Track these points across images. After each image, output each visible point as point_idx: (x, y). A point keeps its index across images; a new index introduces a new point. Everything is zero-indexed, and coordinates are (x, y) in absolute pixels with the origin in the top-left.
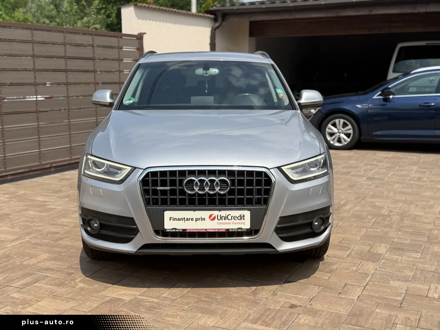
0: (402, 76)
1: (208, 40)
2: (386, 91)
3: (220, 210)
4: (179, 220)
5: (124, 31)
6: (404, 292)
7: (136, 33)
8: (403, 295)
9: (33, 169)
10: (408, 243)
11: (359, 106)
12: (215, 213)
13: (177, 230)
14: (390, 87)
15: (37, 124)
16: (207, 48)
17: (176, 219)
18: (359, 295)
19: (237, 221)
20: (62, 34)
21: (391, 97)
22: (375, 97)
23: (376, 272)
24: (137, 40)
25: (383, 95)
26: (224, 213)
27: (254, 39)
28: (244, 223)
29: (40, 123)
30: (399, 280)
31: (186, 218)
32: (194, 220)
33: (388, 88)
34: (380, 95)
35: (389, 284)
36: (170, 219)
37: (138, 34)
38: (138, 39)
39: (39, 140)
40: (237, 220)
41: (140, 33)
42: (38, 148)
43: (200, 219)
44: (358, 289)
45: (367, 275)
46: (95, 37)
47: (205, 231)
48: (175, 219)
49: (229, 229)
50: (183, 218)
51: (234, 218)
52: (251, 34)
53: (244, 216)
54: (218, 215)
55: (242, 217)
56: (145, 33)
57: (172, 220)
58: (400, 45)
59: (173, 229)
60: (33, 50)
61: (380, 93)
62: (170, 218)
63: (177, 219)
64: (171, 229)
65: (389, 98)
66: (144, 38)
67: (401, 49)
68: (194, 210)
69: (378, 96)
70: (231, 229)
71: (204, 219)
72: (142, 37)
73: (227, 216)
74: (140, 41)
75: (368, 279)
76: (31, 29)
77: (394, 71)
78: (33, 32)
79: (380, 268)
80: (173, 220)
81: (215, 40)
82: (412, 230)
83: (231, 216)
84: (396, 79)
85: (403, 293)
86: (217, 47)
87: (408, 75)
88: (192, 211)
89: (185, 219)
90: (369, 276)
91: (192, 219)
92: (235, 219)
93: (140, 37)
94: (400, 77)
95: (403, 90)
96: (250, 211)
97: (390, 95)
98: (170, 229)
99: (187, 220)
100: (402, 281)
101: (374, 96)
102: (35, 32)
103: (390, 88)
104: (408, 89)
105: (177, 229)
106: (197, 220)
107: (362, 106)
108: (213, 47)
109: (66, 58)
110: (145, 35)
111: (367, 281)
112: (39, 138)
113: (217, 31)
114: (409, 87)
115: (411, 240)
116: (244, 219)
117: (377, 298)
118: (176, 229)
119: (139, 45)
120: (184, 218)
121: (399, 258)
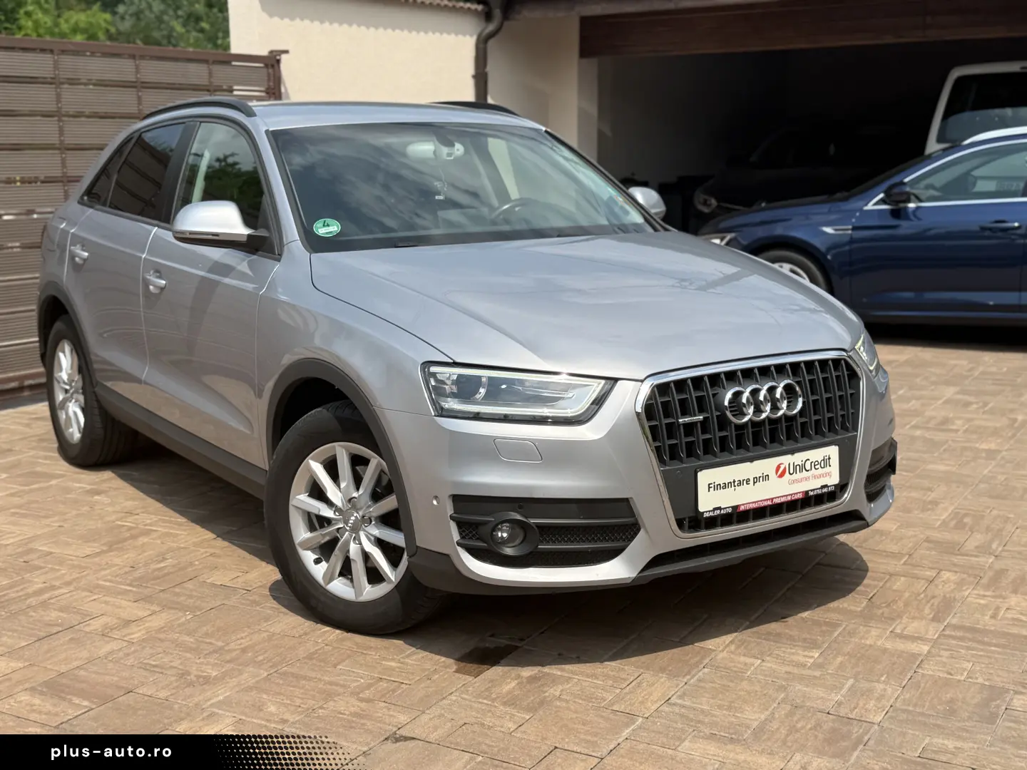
1: (468, 68)
2: (896, 190)
3: (792, 452)
4: (725, 486)
11: (829, 230)
12: (786, 460)
13: (722, 512)
14: (906, 180)
17: (720, 485)
19: (820, 471)
20: (48, 57)
21: (912, 205)
22: (870, 207)
24: (265, 70)
25: (891, 202)
26: (798, 458)
28: (829, 474)
31: (736, 480)
32: (752, 482)
33: (903, 184)
34: (883, 201)
36: (709, 488)
40: (820, 468)
43: (761, 479)
47: (771, 503)
48: (718, 487)
49: (808, 491)
50: (732, 481)
51: (815, 465)
52: (584, 51)
53: (829, 458)
54: (789, 464)
55: (826, 461)
57: (712, 489)
58: (956, 73)
59: (715, 509)
61: (881, 196)
62: (709, 484)
63: (722, 485)
64: (712, 511)
65: (906, 208)
67: (959, 80)
68: (751, 460)
69: (876, 204)
70: (811, 491)
71: (768, 476)
73: (803, 463)
74: (271, 71)
80: (714, 490)
81: (485, 65)
83: (811, 461)
88: (749, 463)
89: (736, 484)
91: (748, 481)
92: (816, 467)
96: (837, 447)
97: (909, 201)
98: (709, 511)
99: (740, 483)
101: (866, 205)
103: (908, 184)
105: (723, 509)
106: (756, 480)
107: (836, 230)
108: (481, 84)
113: (491, 44)
116: (830, 466)
118: (720, 508)
120: (734, 482)
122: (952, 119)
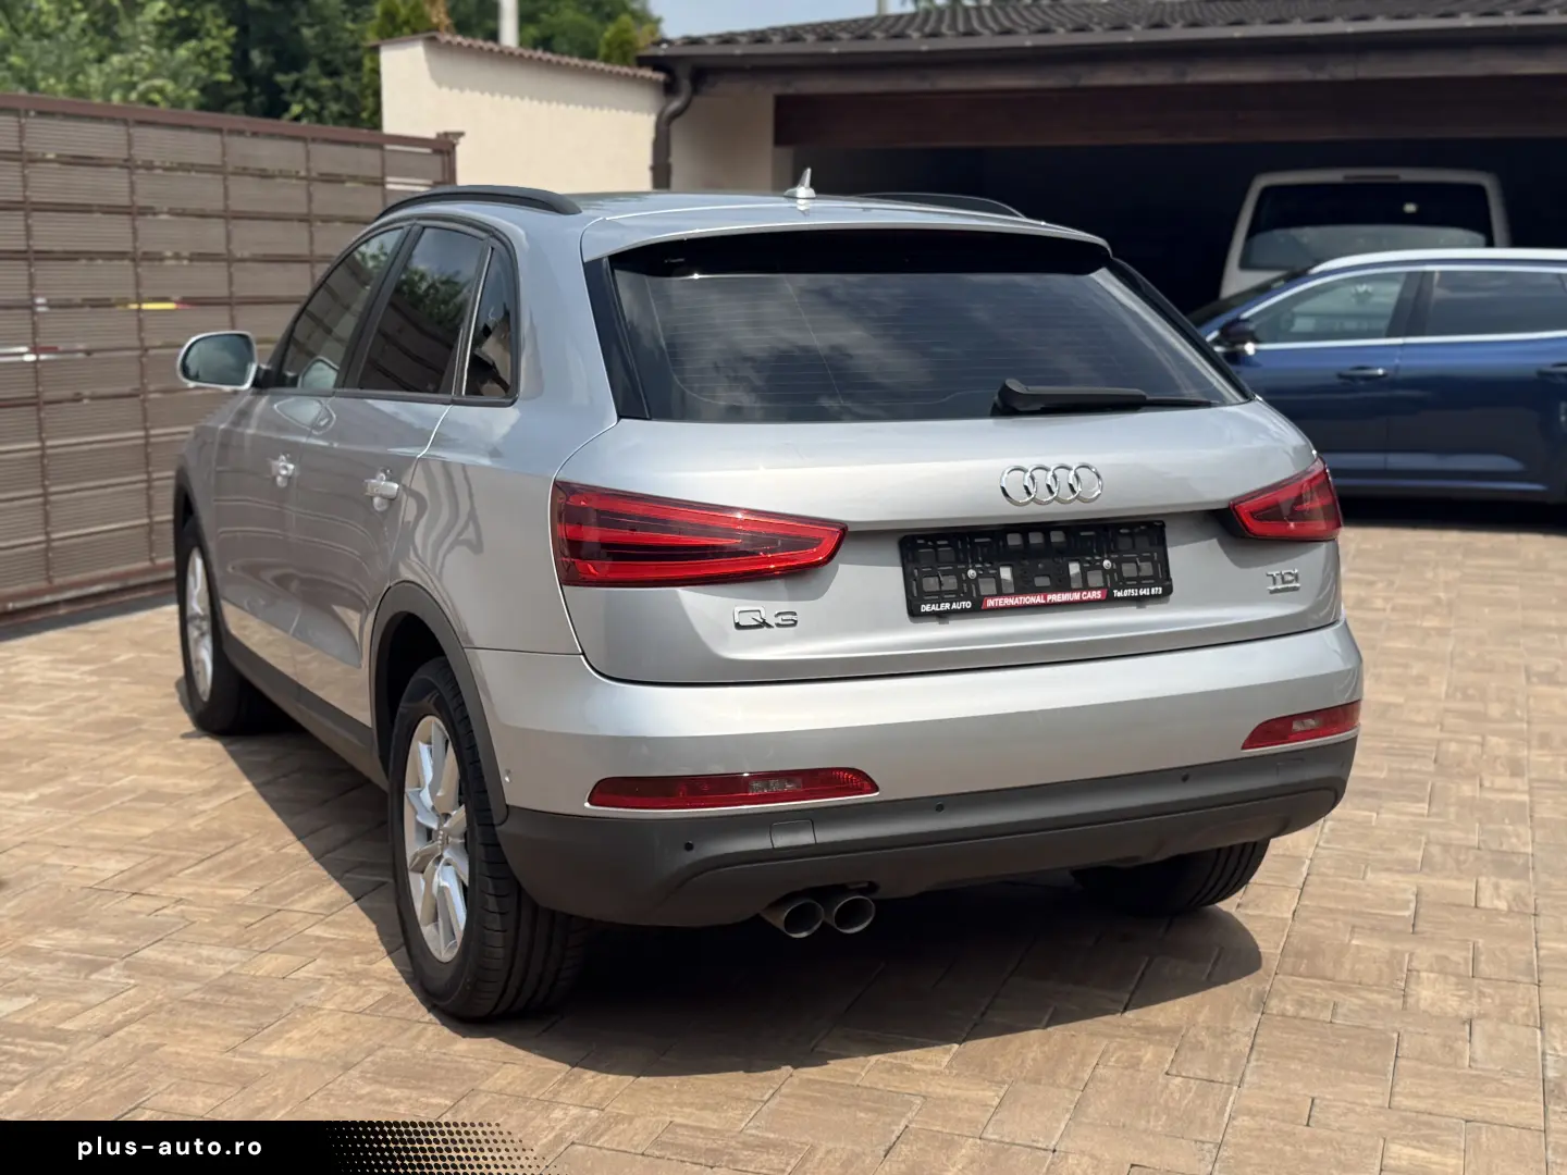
0: (1282, 283)
1: (645, 156)
2: (1233, 330)
5: (391, 125)
6: (1413, 898)
7: (431, 134)
8: (1413, 906)
9: (132, 582)
10: (1384, 779)
14: (1246, 315)
15: (141, 433)
16: (644, 181)
18: (1293, 908)
20: (216, 138)
21: (1249, 348)
23: (1318, 850)
24: (438, 158)
25: (1227, 343)
27: (787, 153)
29: (153, 432)
30: (1388, 870)
33: (1238, 321)
34: (1216, 342)
35: (1364, 878)
37: (439, 135)
38: (438, 151)
39: (149, 488)
41: (446, 134)
42: (146, 514)
44: (1287, 896)
45: (1298, 861)
46: (312, 147)
52: (780, 139)
56: (461, 134)
58: (1262, 182)
60: (132, 191)
61: (1217, 337)
65: (1244, 352)
66: (459, 149)
67: (1267, 192)
72: (453, 146)
74: (446, 158)
75: (1304, 870)
76: (125, 122)
77: (1246, 264)
78: (131, 131)
79: (1328, 842)
81: (668, 153)
82: (1385, 745)
84: (1264, 290)
85: (1409, 901)
86: (675, 179)
87: (1303, 279)
90: (1304, 862)
93: (444, 147)
94: (1276, 285)
95: (1277, 326)
97: (1247, 342)
100: (1399, 872)
102: (138, 132)
103: (1247, 320)
104: (1291, 322)
108: (662, 176)
109: (230, 216)
110: (462, 140)
111: (1305, 875)
112: (148, 481)
113: (675, 125)
114: (1294, 315)
115: (1391, 770)
117: (1345, 912)
119: (444, 174)
121: (1372, 816)
122: (1260, 238)
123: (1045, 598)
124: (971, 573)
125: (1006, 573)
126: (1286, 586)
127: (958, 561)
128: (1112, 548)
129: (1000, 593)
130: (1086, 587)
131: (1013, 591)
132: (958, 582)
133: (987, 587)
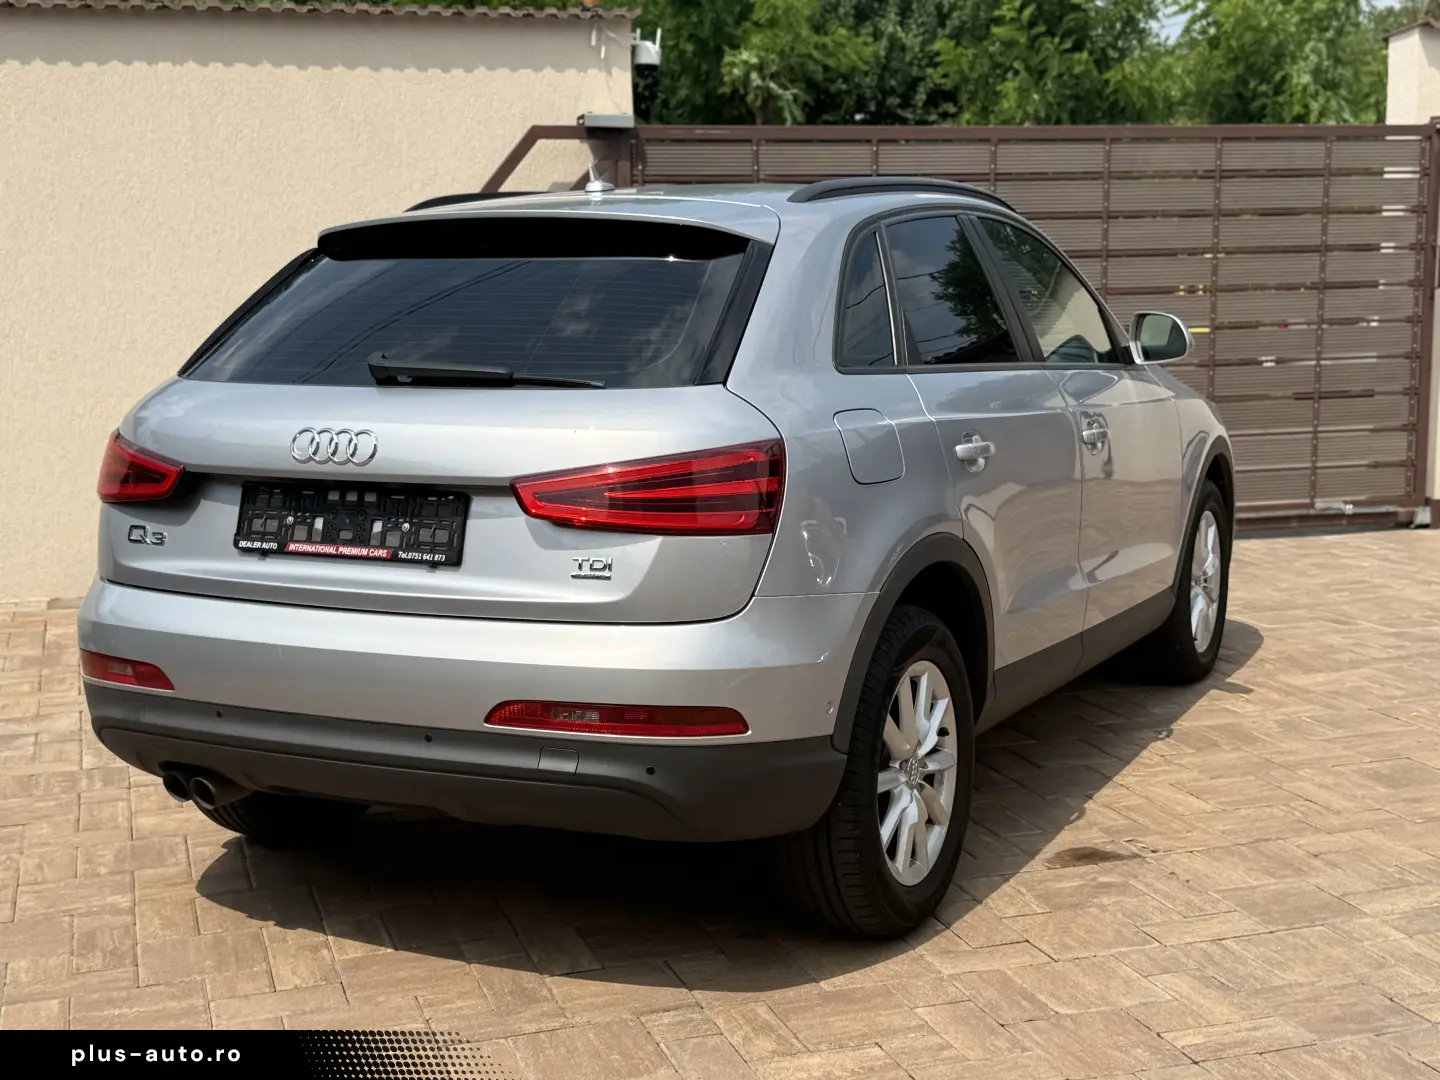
37: (1428, 121)
38: (1424, 138)
74: (1428, 144)
93: (1430, 132)
123: (337, 550)
124: (290, 519)
125: (319, 523)
126: (593, 573)
127: (285, 509)
128: (416, 512)
129: (309, 540)
130: (382, 545)
131: (319, 540)
132: (279, 525)
133: (301, 532)
